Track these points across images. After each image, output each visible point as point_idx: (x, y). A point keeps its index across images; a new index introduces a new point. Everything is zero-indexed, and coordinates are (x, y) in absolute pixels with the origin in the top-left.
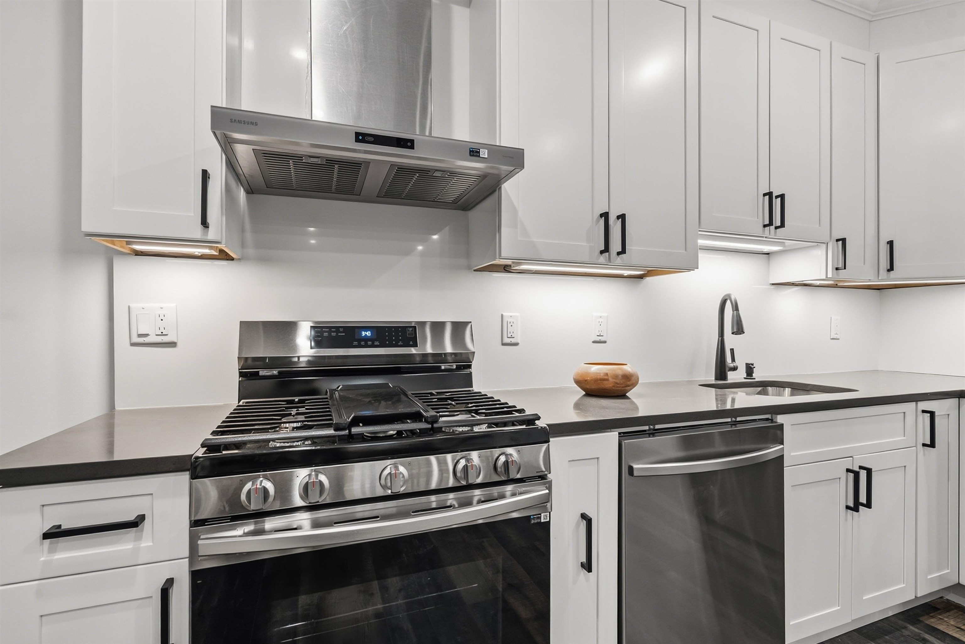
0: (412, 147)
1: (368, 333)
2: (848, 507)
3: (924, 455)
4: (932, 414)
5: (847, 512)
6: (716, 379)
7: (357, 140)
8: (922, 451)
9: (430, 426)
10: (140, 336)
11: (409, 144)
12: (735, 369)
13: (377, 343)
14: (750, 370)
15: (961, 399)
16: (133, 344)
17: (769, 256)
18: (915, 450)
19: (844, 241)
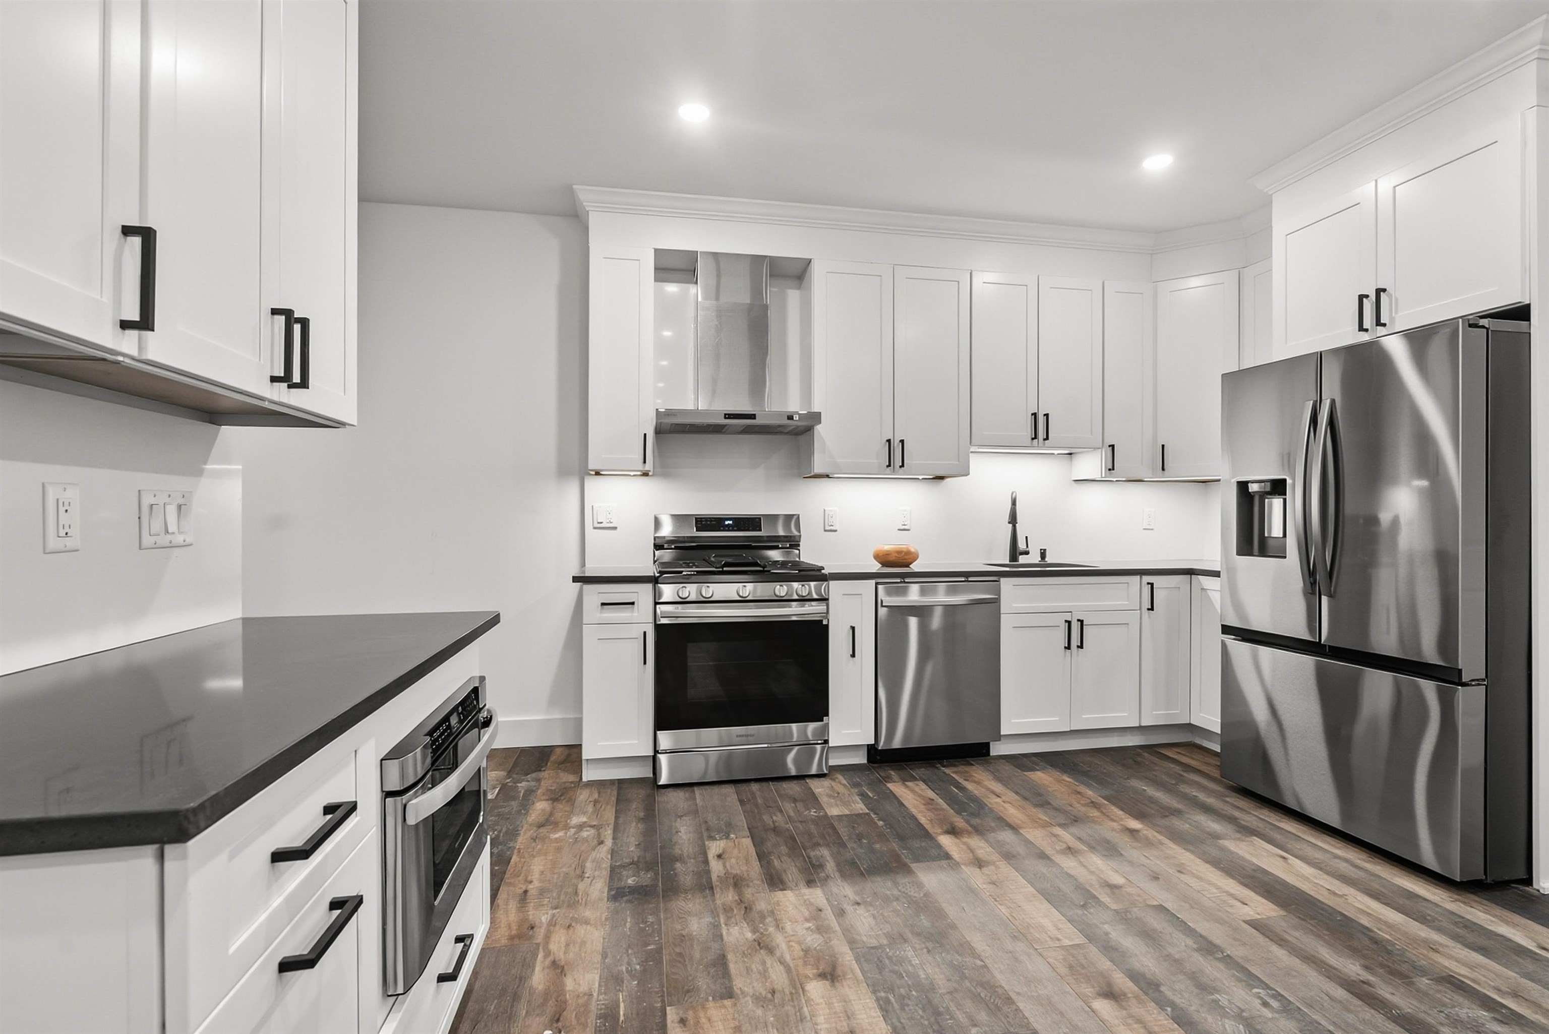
0: (755, 418)
1: (731, 522)
2: (1065, 648)
3: (1149, 617)
4: (1152, 585)
5: (1065, 651)
6: (1010, 562)
7: (725, 418)
8: (1147, 614)
9: (762, 569)
10: (598, 523)
11: (753, 416)
12: (1027, 553)
13: (735, 528)
14: (1043, 554)
15: (1193, 576)
16: (595, 528)
17: (1071, 457)
18: (1139, 614)
19: (1113, 446)
